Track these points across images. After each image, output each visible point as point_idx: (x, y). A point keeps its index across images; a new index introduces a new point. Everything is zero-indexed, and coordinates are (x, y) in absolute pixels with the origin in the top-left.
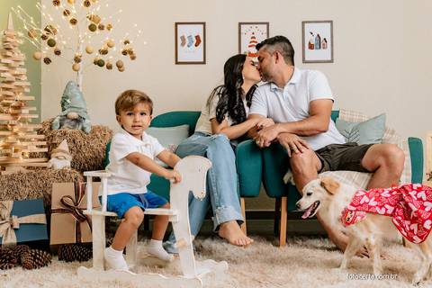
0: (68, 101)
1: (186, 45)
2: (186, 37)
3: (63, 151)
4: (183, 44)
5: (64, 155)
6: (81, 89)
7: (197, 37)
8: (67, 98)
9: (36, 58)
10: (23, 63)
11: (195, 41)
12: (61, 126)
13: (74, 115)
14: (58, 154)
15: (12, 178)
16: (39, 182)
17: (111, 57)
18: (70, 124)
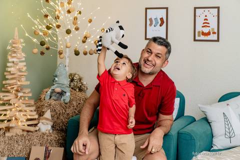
0: (56, 79)
1: (153, 25)
2: (153, 19)
3: (47, 119)
4: (151, 25)
5: (48, 122)
6: (67, 68)
7: (162, 19)
8: (56, 76)
9: (35, 54)
10: (24, 59)
11: (160, 22)
12: (51, 97)
13: (58, 90)
14: (44, 121)
15: (11, 138)
16: (27, 142)
17: (86, 47)
18: (55, 96)
